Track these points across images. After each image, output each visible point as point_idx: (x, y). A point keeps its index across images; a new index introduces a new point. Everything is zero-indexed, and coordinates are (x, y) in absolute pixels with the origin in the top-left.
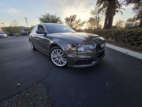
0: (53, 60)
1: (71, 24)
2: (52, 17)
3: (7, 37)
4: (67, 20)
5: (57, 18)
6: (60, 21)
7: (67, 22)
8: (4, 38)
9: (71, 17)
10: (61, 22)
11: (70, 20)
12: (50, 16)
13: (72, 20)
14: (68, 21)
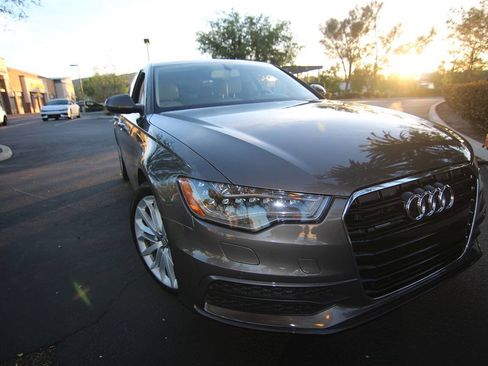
0: (143, 247)
1: (349, 50)
2: (252, 23)
3: (78, 117)
4: (332, 29)
5: (273, 26)
6: (290, 39)
7: (329, 42)
8: (70, 118)
9: (352, 13)
10: (293, 41)
11: (348, 30)
12: (242, 20)
13: (357, 29)
14: (336, 36)
